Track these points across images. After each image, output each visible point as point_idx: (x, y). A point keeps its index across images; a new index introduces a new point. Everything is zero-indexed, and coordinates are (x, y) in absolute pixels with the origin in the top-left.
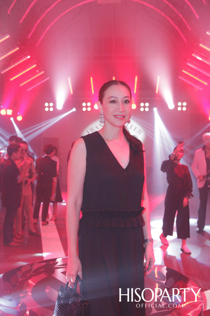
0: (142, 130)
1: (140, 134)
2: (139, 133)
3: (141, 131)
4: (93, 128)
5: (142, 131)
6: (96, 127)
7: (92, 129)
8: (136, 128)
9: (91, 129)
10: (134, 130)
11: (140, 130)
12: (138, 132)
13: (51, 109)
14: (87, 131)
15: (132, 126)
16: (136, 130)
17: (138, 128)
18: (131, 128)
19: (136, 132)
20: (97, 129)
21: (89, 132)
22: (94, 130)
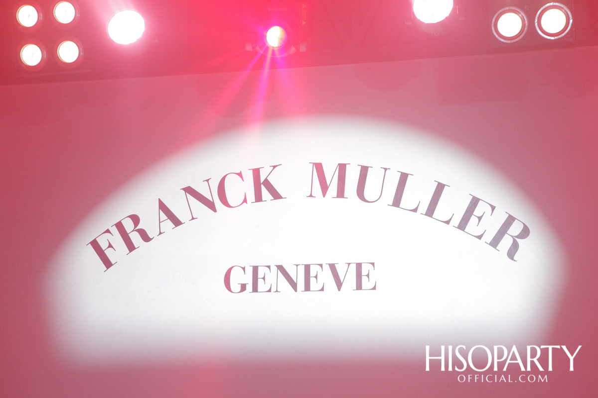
0: (524, 215)
1: (512, 252)
2: (506, 243)
3: (515, 229)
4: (135, 219)
5: (525, 233)
6: (163, 207)
7: (129, 225)
8: (475, 202)
9: (120, 226)
10: (462, 226)
11: (510, 220)
12: (495, 243)
14: (95, 244)
15: (440, 188)
16: (473, 220)
17: (493, 208)
18: (430, 212)
19: (480, 237)
20: (169, 224)
21: (109, 253)
22: (146, 238)
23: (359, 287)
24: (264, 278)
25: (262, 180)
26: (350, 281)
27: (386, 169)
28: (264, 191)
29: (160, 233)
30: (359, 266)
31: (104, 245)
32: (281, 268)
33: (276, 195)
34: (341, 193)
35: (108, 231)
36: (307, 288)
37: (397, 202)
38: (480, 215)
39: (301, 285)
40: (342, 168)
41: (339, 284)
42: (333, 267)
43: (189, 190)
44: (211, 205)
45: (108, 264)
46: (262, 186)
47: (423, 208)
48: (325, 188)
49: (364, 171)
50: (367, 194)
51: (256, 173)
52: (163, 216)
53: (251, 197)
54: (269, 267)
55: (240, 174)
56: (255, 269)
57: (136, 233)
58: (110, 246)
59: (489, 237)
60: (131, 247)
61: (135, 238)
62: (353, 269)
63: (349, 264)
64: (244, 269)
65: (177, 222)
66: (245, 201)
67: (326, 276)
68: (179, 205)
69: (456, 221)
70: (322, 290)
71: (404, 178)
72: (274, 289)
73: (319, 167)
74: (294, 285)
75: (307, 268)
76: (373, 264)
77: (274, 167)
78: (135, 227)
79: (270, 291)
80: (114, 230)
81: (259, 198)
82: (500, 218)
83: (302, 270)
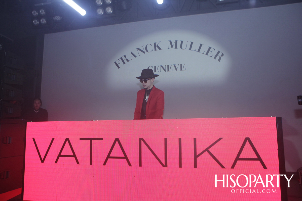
0: (222, 51)
1: (219, 60)
2: (218, 57)
3: (220, 54)
4: (125, 56)
5: (222, 55)
6: (132, 53)
7: (123, 58)
8: (210, 48)
9: (121, 58)
10: (207, 54)
11: (219, 52)
12: (215, 58)
13: (43, 21)
14: (115, 63)
15: (201, 45)
16: (210, 52)
17: (214, 49)
18: (199, 51)
19: (211, 57)
20: (133, 57)
21: (119, 65)
22: (128, 60)
23: (181, 70)
24: (157, 69)
25: (156, 45)
26: (179, 68)
27: (187, 41)
28: (157, 48)
29: (131, 59)
30: (181, 65)
31: (118, 63)
32: (161, 66)
33: (160, 49)
34: (176, 47)
35: (119, 60)
36: (168, 70)
37: (190, 49)
38: (211, 51)
39: (167, 70)
40: (176, 42)
41: (176, 69)
42: (174, 65)
43: (138, 49)
44: (144, 52)
45: (119, 67)
46: (156, 47)
47: (197, 50)
48: (172, 46)
49: (182, 42)
50: (183, 48)
51: (155, 44)
52: (132, 55)
53: (154, 49)
54: (158, 66)
55: (151, 44)
56: (155, 67)
57: (126, 60)
58: (119, 63)
59: (214, 56)
60: (124, 63)
61: (125, 61)
62: (180, 66)
63: (179, 64)
64: (152, 67)
65: (135, 56)
66: (152, 50)
67: (173, 68)
68: (136, 52)
69: (205, 53)
70: (172, 71)
71: (192, 43)
72: (160, 71)
73: (170, 42)
74: (165, 70)
75: (168, 66)
76: (185, 64)
77: (159, 42)
78: (125, 58)
79: (159, 72)
80: (120, 59)
81: (155, 50)
82: (216, 52)
83: (167, 66)
